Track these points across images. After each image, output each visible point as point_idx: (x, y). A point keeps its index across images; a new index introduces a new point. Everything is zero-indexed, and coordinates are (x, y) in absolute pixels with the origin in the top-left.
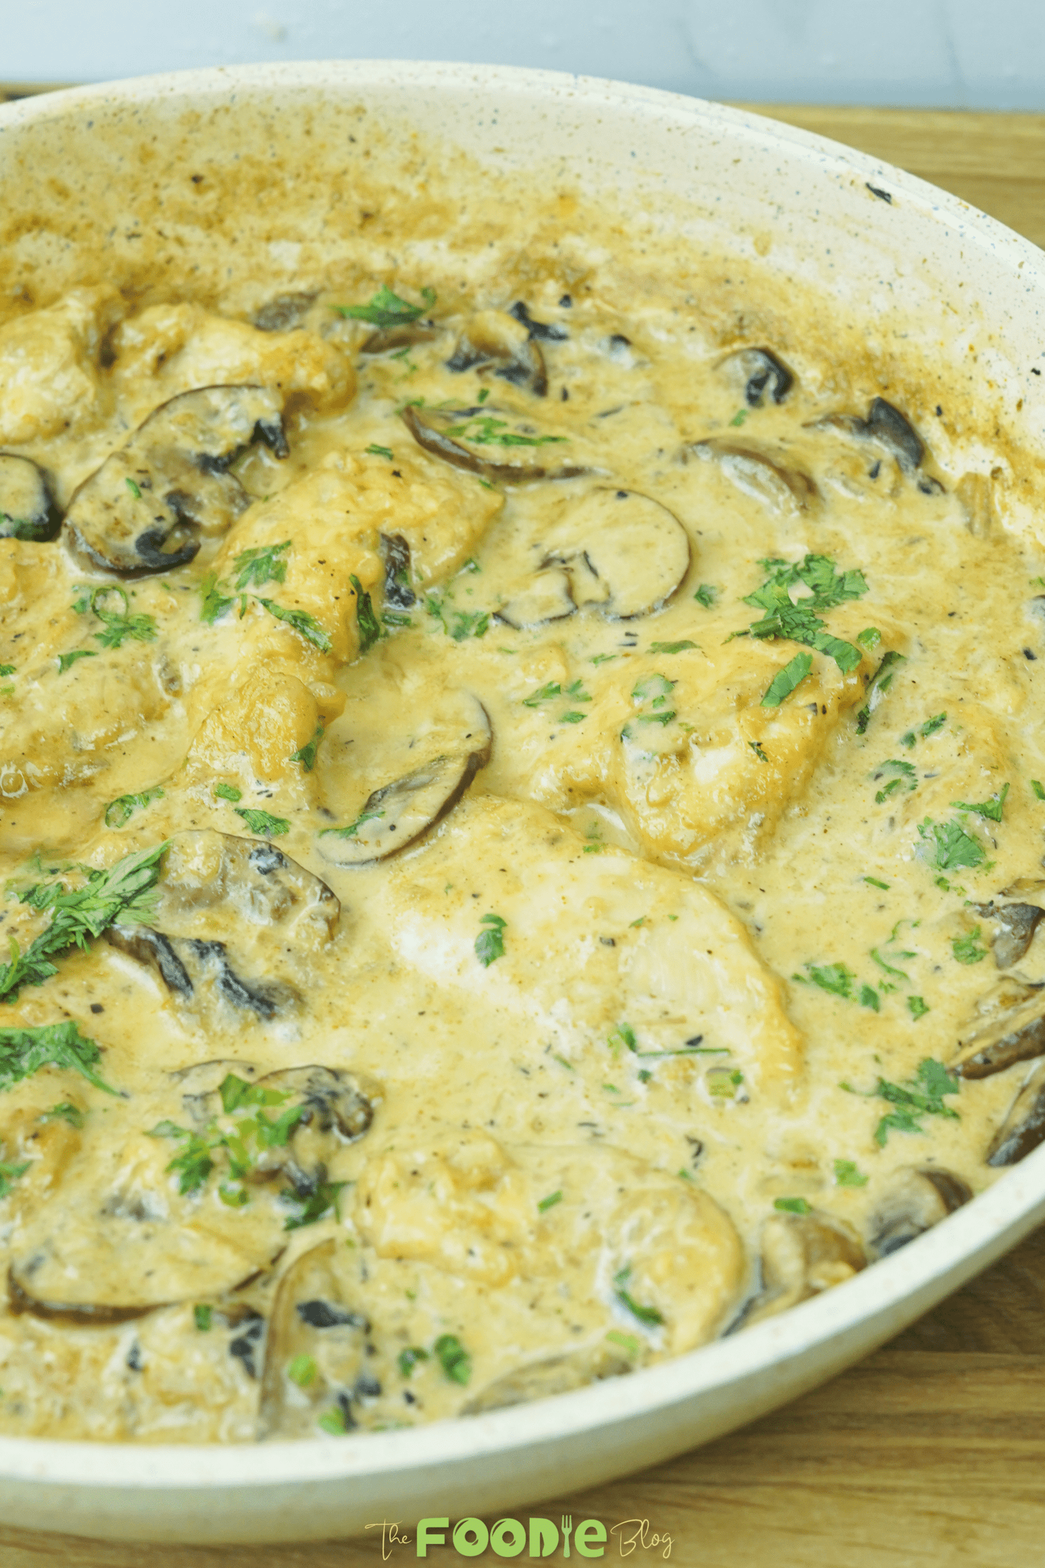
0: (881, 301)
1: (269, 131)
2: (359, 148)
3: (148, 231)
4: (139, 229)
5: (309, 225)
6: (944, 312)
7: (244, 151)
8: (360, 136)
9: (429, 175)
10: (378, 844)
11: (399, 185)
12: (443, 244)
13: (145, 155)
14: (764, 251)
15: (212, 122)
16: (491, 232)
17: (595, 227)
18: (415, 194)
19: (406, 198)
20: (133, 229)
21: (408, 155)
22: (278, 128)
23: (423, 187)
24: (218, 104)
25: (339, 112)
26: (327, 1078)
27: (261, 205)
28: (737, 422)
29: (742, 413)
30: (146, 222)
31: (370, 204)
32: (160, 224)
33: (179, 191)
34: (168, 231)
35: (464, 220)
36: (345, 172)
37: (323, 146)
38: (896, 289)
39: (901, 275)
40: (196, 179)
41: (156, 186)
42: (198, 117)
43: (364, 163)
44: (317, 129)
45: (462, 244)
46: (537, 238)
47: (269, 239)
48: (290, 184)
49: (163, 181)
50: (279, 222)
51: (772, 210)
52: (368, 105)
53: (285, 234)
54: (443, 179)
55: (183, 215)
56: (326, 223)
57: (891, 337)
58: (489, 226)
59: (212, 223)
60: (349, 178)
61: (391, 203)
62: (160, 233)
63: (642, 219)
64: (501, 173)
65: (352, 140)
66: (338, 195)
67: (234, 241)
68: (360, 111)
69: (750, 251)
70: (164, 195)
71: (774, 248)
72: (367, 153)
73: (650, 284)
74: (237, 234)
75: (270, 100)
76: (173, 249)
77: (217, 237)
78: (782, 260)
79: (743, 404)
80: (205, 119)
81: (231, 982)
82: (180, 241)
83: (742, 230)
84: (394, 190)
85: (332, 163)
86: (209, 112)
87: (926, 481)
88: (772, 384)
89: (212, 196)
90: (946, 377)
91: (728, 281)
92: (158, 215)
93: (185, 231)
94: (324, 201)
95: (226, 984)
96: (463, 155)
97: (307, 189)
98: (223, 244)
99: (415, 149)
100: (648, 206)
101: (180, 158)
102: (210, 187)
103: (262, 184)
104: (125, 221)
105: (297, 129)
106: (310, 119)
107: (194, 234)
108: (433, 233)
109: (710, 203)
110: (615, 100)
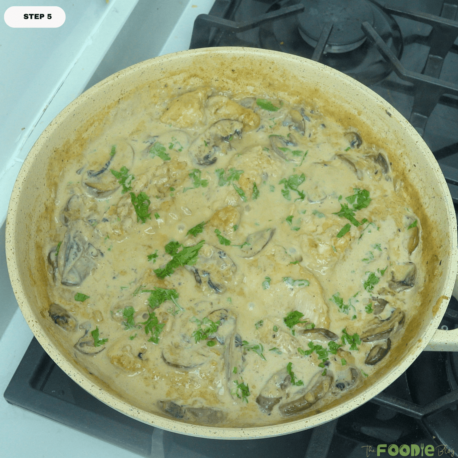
0: (383, 135)
1: (252, 64)
2: (271, 70)
3: (220, 80)
4: (218, 79)
5: (257, 84)
6: (397, 143)
7: (245, 66)
8: (272, 68)
9: (286, 78)
10: (247, 253)
11: (279, 79)
12: (286, 94)
13: (222, 64)
14: (359, 115)
15: (239, 60)
16: (298, 93)
17: (322, 98)
18: (282, 81)
19: (280, 82)
20: (217, 79)
21: (282, 73)
22: (253, 63)
23: (284, 81)
24: (241, 56)
25: (268, 62)
26: (225, 312)
27: (247, 78)
29: (349, 148)
30: (220, 78)
31: (271, 82)
32: (223, 79)
33: (229, 72)
34: (225, 80)
35: (292, 89)
36: (267, 74)
37: (263, 68)
38: (388, 134)
39: (389, 132)
40: (233, 71)
41: (224, 71)
42: (236, 58)
43: (272, 73)
44: (262, 64)
45: (292, 94)
46: (308, 97)
47: (247, 85)
48: (254, 75)
49: (225, 70)
50: (250, 82)
51: (364, 107)
52: (275, 62)
53: (251, 85)
54: (289, 80)
55: (229, 78)
56: (261, 84)
57: (384, 143)
58: (298, 92)
59: (235, 80)
60: (268, 76)
61: (276, 82)
62: (223, 81)
63: (333, 99)
64: (303, 82)
65: (270, 68)
66: (264, 79)
67: (239, 84)
68: (273, 63)
69: (356, 114)
70: (225, 72)
71: (362, 115)
72: (273, 71)
73: (332, 114)
74: (240, 83)
75: (253, 57)
76: (225, 84)
77: (235, 83)
78: (363, 118)
80: (237, 59)
81: (210, 283)
82: (227, 83)
83: (355, 109)
84: (278, 80)
85: (265, 72)
86: (239, 57)
87: (387, 177)
88: (357, 143)
89: (236, 74)
90: (394, 157)
91: (350, 119)
92: (223, 77)
93: (228, 81)
94: (261, 80)
95: (209, 283)
96: (295, 76)
97: (258, 76)
98: (237, 85)
99: (284, 73)
100: (335, 97)
101: (230, 66)
102: (236, 72)
103: (248, 73)
104: (215, 77)
105: (258, 64)
106: (261, 62)
107: (230, 82)
108: (284, 91)
109: (349, 101)
110: (332, 74)
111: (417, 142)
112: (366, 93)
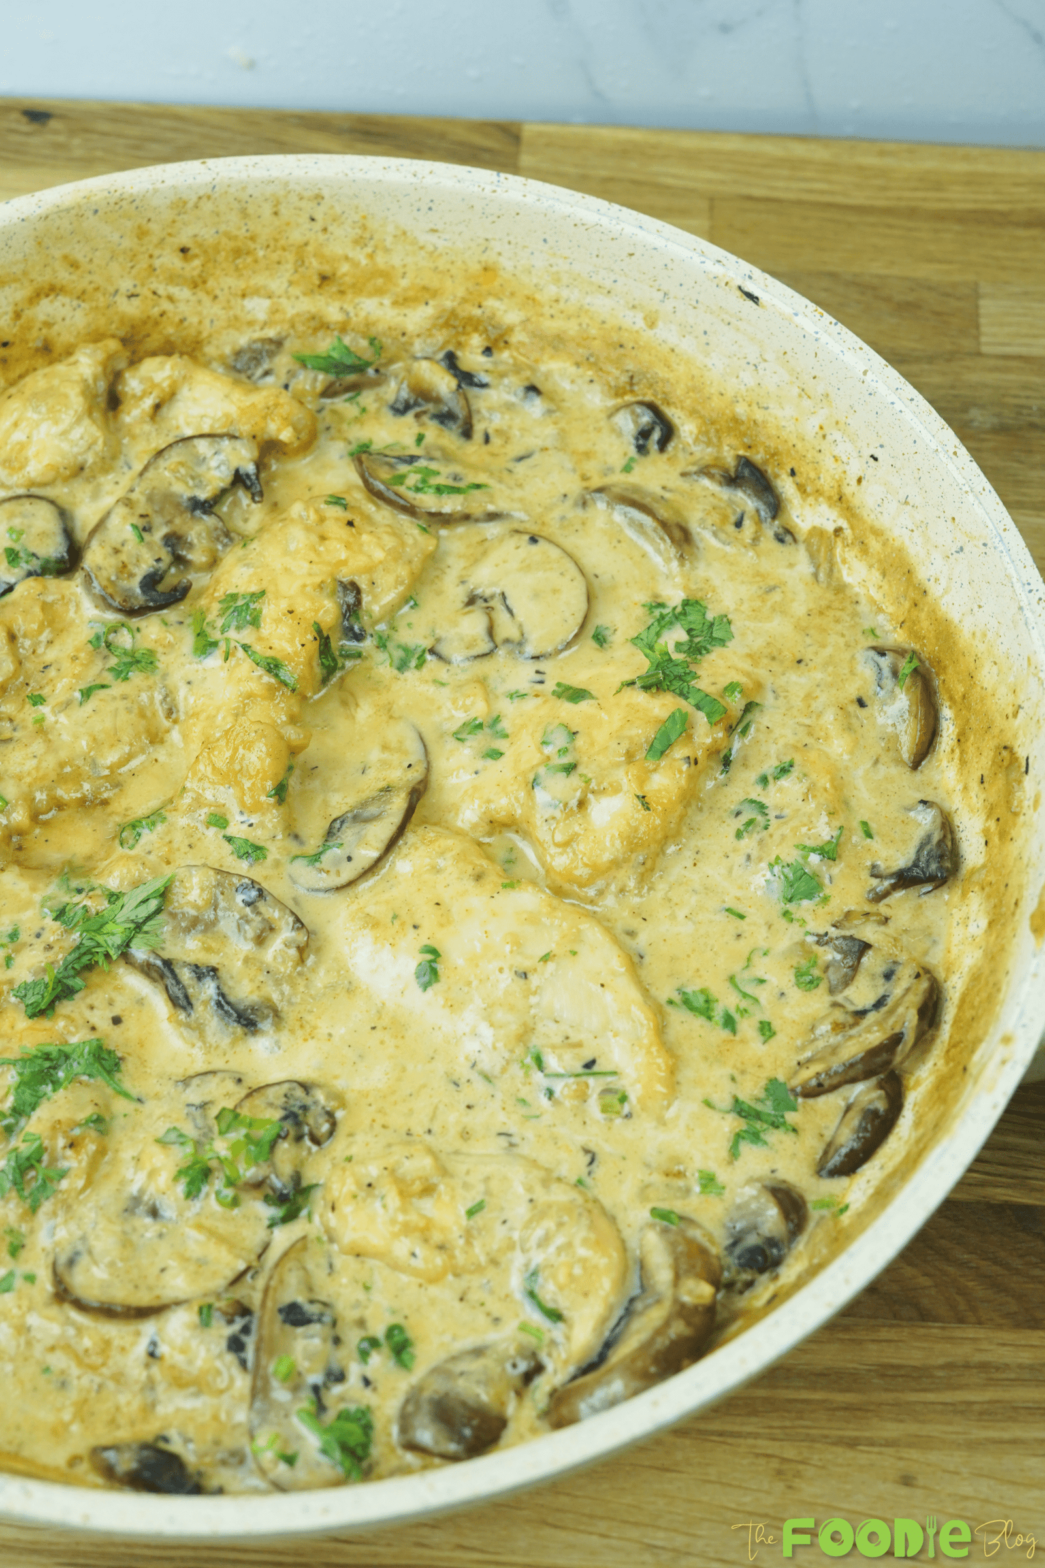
0: (748, 378)
1: (244, 213)
2: (318, 226)
3: (145, 292)
4: (138, 290)
5: (277, 284)
6: (800, 396)
7: (223, 228)
8: (319, 216)
9: (376, 247)
10: (338, 873)
11: (351, 255)
12: (387, 301)
13: (142, 233)
14: (652, 325)
15: (196, 207)
16: (425, 294)
17: (512, 294)
18: (364, 262)
19: (355, 264)
20: (133, 291)
21: (359, 231)
22: (250, 211)
23: (371, 256)
24: (201, 193)
25: (301, 199)
26: (299, 1093)
27: (237, 269)
28: (627, 469)
29: (632, 460)
30: (143, 285)
31: (326, 269)
32: (154, 286)
33: (170, 260)
34: (161, 291)
35: (404, 283)
36: (306, 244)
37: (288, 224)
38: (761, 372)
39: (765, 361)
40: (184, 250)
41: (151, 256)
42: (185, 203)
43: (322, 237)
44: (283, 210)
45: (404, 301)
46: (464, 300)
47: (244, 296)
48: (261, 253)
49: (156, 253)
50: (252, 282)
51: (661, 294)
52: (326, 193)
53: (257, 292)
54: (387, 250)
55: (173, 278)
56: (291, 283)
57: (755, 407)
58: (425, 289)
59: (196, 284)
60: (310, 248)
61: (345, 268)
62: (154, 293)
63: (552, 290)
64: (436, 248)
65: (313, 220)
66: (300, 261)
67: (216, 297)
68: (319, 198)
69: (641, 324)
70: (157, 263)
71: (660, 324)
72: (325, 230)
73: (557, 343)
74: (218, 292)
75: (244, 189)
76: (166, 305)
77: (201, 295)
78: (666, 334)
79: (632, 451)
80: (190, 205)
81: (223, 1002)
82: (170, 298)
83: (634, 307)
84: (347, 258)
85: (296, 236)
86: (194, 199)
87: (781, 531)
88: (656, 435)
89: (197, 263)
90: (799, 446)
91: (621, 346)
92: (153, 279)
93: (174, 290)
94: (290, 266)
95: (219, 1004)
96: (404, 233)
97: (275, 257)
98: (206, 300)
99: (364, 227)
100: (557, 280)
101: (170, 235)
102: (196, 256)
103: (237, 253)
104: (126, 285)
105: (267, 210)
106: (278, 203)
107: (183, 293)
108: (379, 292)
109: (608, 284)
110: (530, 199)
111: (865, 373)
112: (660, 243)
